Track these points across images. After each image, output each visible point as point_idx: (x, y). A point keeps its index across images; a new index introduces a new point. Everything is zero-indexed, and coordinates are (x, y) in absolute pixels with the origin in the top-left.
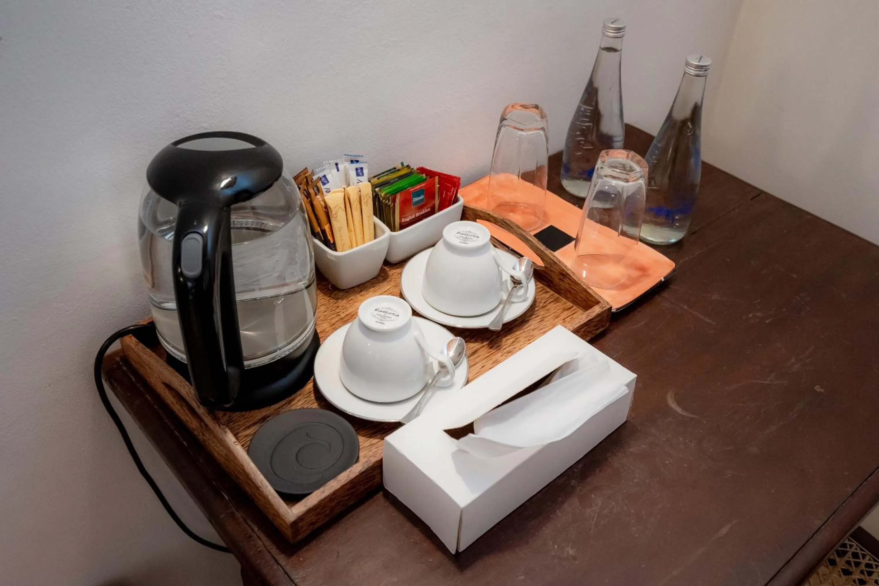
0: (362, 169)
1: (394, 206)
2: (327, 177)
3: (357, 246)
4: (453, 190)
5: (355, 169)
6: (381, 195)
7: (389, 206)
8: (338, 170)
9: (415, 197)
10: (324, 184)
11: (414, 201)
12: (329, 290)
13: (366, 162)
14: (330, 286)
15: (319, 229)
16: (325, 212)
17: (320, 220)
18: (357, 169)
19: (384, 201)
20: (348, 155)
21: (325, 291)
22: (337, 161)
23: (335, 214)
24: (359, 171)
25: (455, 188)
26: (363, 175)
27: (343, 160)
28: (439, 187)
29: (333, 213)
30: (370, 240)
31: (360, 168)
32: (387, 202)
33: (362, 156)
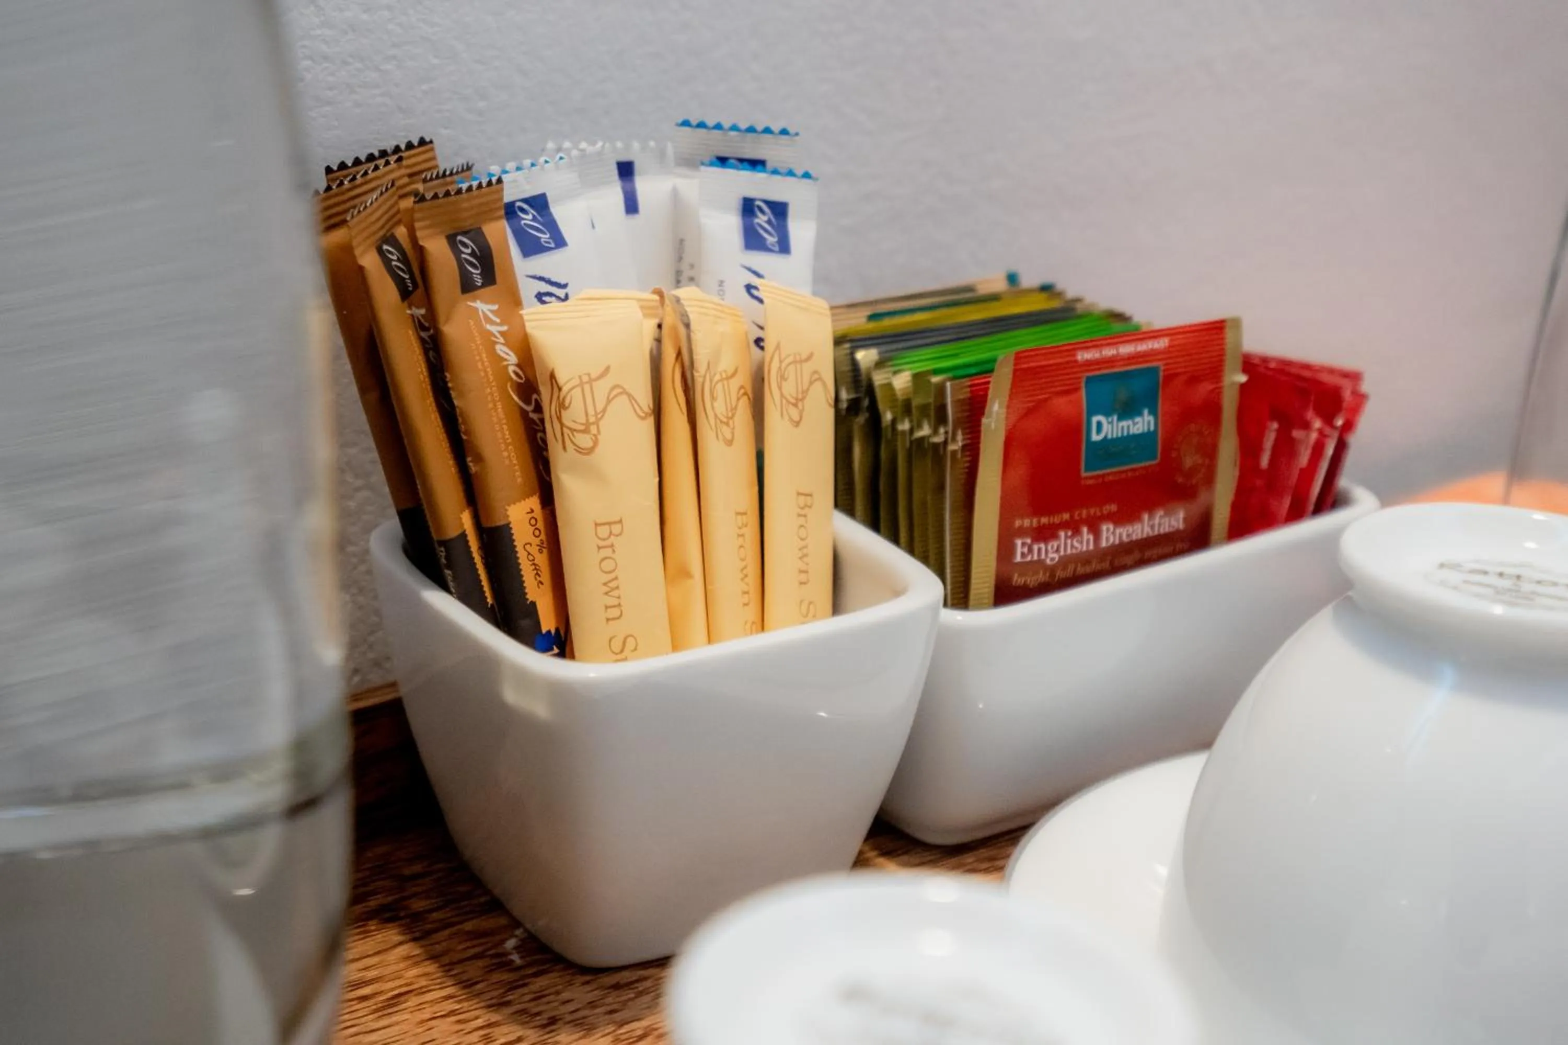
0: (779, 210)
1: (973, 449)
2: (557, 211)
3: (710, 641)
4: (1321, 432)
5: (737, 204)
6: (889, 386)
7: (938, 452)
8: (631, 206)
9: (1107, 414)
10: (530, 247)
11: (1095, 437)
12: (504, 964)
13: (807, 175)
14: (511, 943)
15: (466, 519)
16: (517, 416)
17: (479, 459)
18: (748, 207)
19: (904, 426)
20: (701, 125)
21: (474, 970)
22: (634, 153)
23: (586, 431)
24: (761, 219)
25: (1328, 420)
26: (784, 247)
27: (670, 150)
28: (1243, 386)
29: (574, 415)
30: (807, 616)
31: (768, 203)
32: (925, 431)
33: (784, 132)
